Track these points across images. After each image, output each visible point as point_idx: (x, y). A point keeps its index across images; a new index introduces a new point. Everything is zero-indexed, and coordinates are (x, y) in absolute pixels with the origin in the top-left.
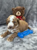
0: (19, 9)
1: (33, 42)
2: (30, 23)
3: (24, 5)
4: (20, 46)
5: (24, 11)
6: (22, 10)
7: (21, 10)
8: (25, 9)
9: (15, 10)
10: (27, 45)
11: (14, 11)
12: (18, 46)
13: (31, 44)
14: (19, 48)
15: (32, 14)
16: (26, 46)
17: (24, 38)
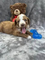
1: (37, 46)
3: (26, 1)
4: (19, 52)
10: (29, 50)
13: (35, 49)
14: (18, 55)
15: (35, 13)
16: (27, 52)
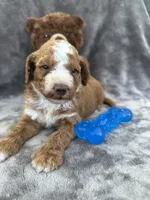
0: (62, 25)
2: (108, 81)
5: (80, 32)
6: (72, 26)
7: (68, 27)
8: (85, 25)
9: (43, 26)
11: (38, 30)
12: (99, 181)
17: (105, 142)
